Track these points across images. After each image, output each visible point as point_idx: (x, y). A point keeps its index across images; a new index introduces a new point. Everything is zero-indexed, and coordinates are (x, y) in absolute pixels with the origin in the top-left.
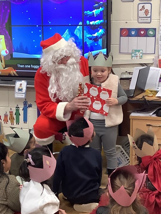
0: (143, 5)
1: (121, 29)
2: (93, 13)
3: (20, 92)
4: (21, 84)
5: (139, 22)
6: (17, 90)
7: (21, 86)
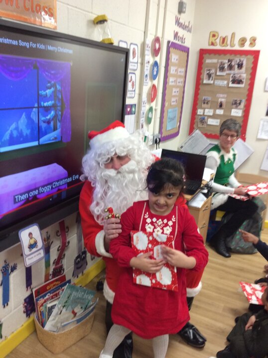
3: (34, 250)
4: (30, 234)
6: (26, 251)
7: (31, 238)
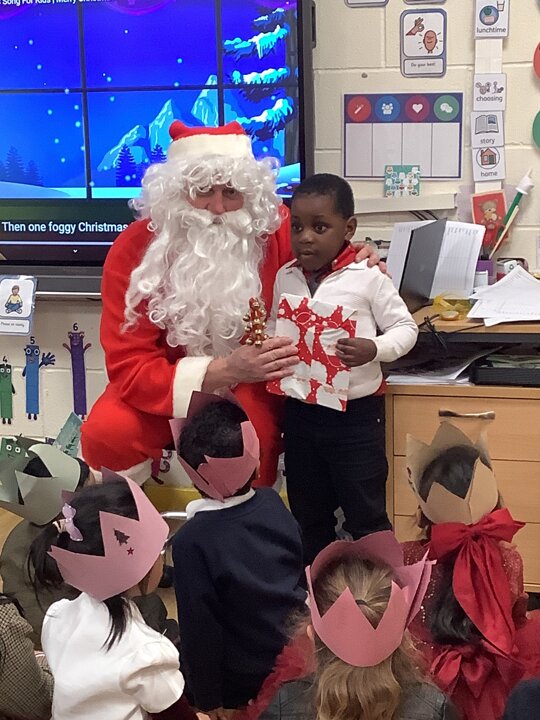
0: (417, 16)
1: (348, 98)
2: (254, 46)
5: (404, 74)
6: (2, 309)
7: (15, 294)
